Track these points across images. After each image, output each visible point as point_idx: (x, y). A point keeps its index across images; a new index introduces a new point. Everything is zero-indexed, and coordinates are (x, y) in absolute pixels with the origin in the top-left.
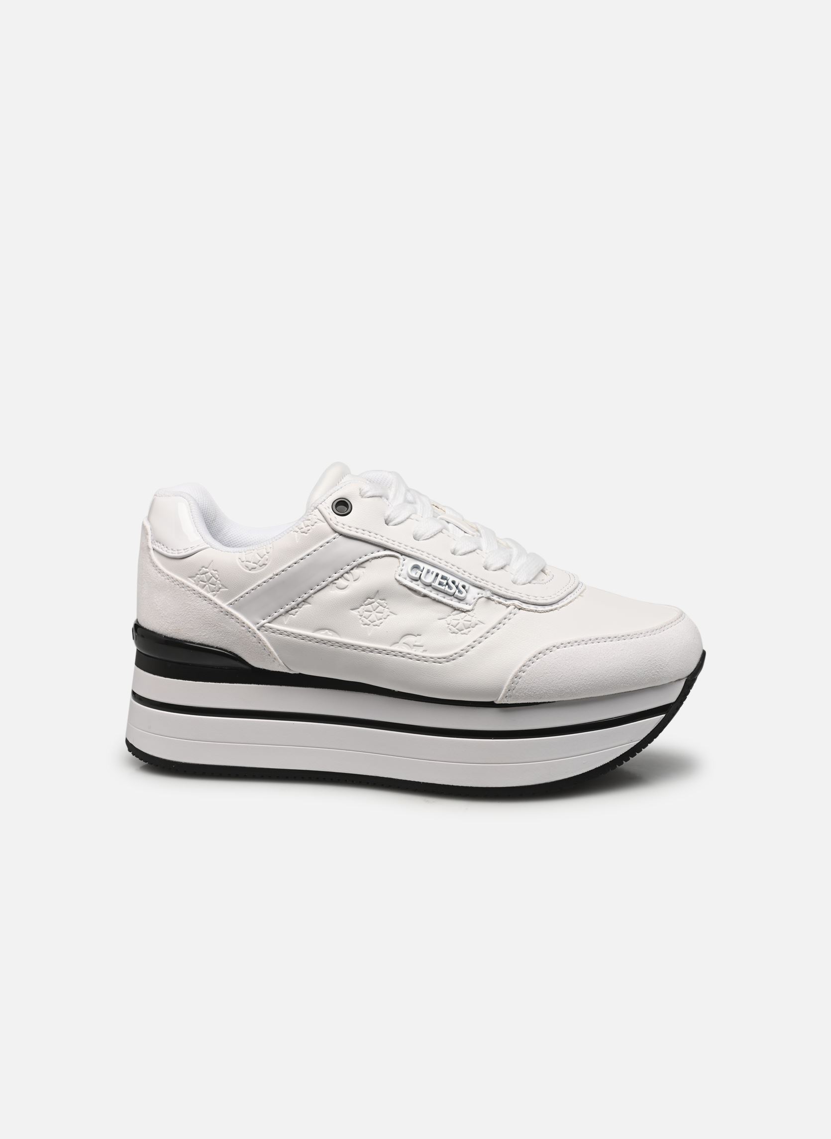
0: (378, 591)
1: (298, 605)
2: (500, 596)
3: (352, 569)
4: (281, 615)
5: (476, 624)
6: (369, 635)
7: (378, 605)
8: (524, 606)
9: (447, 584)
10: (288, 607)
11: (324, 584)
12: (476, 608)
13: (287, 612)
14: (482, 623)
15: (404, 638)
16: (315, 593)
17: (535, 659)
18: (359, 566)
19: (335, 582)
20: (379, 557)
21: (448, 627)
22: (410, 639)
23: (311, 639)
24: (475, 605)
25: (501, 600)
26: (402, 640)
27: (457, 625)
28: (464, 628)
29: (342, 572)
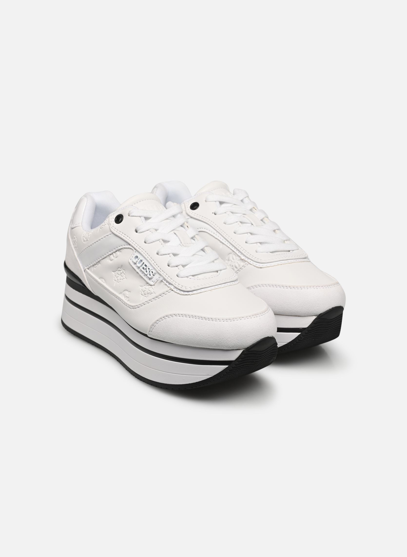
0: (122, 266)
1: (97, 263)
2: (167, 282)
3: (116, 251)
4: (91, 267)
5: (152, 293)
6: (114, 285)
7: (122, 272)
8: (175, 290)
9: (146, 269)
10: (93, 263)
11: (105, 256)
12: (156, 285)
13: (93, 266)
14: (154, 293)
15: (125, 291)
16: (102, 259)
17: (163, 318)
18: (119, 250)
19: (110, 256)
20: (126, 248)
21: (141, 291)
22: (126, 292)
23: (97, 281)
24: (156, 283)
25: (167, 284)
26: (123, 292)
27: (144, 291)
28: (146, 294)
29: (112, 252)
